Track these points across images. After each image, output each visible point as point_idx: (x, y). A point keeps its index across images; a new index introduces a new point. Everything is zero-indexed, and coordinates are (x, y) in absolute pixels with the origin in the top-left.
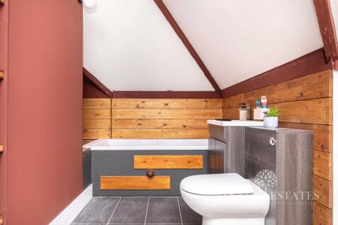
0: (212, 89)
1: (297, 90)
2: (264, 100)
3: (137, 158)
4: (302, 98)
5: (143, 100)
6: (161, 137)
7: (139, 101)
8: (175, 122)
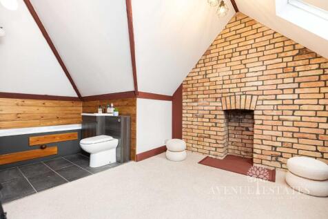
0: (76, 96)
1: (126, 103)
2: (112, 105)
3: (31, 139)
4: (127, 105)
5: (23, 100)
6: (39, 125)
7: (19, 101)
8: (50, 115)
